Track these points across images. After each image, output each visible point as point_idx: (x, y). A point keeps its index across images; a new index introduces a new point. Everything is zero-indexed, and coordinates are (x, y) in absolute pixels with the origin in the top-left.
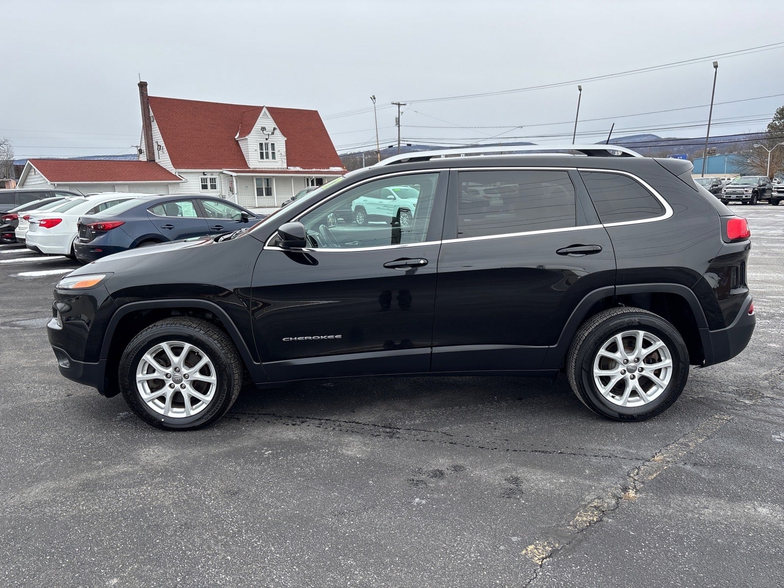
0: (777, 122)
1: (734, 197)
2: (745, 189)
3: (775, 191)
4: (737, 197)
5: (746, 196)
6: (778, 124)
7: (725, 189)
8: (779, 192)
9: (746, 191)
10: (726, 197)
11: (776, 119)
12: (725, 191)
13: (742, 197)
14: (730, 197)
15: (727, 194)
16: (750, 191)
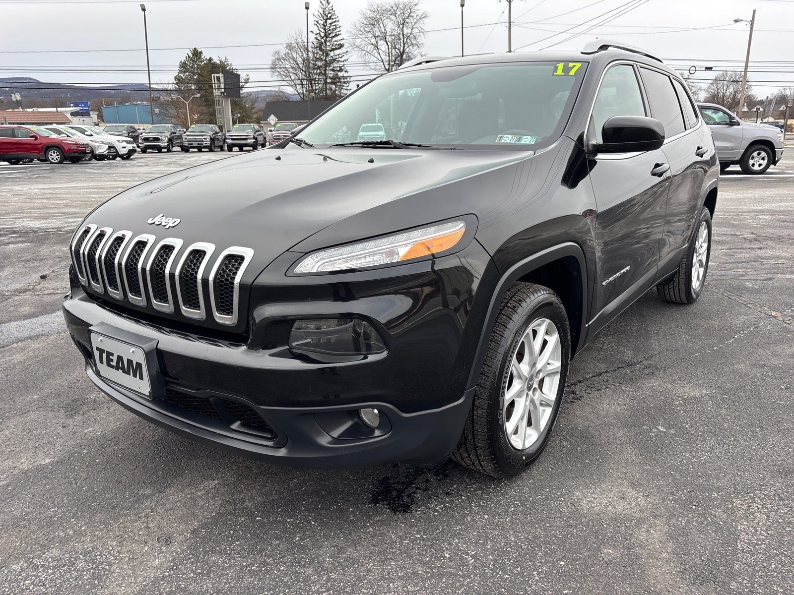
0: (182, 75)
1: (195, 144)
2: (204, 137)
3: (229, 139)
4: (198, 144)
5: (206, 144)
6: (184, 77)
7: (186, 137)
8: (233, 139)
9: (205, 138)
10: (188, 144)
11: (181, 72)
12: (186, 138)
13: (202, 144)
14: (192, 144)
15: (188, 141)
16: (208, 139)
